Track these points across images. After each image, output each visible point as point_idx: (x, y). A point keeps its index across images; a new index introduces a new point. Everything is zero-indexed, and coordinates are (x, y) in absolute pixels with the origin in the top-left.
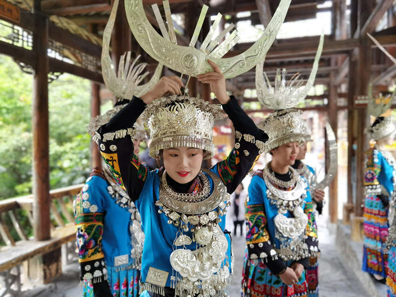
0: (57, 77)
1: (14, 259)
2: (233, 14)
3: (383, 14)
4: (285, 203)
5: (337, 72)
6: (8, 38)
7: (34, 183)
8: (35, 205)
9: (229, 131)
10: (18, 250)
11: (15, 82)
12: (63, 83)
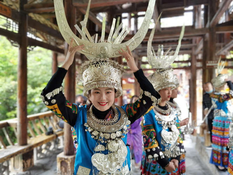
0: (33, 49)
1: (6, 157)
2: (136, 13)
3: (222, 14)
4: (166, 123)
5: (196, 47)
6: (4, 26)
7: (18, 111)
8: (18, 124)
9: (133, 81)
10: (8, 151)
11: (7, 52)
12: (36, 52)
